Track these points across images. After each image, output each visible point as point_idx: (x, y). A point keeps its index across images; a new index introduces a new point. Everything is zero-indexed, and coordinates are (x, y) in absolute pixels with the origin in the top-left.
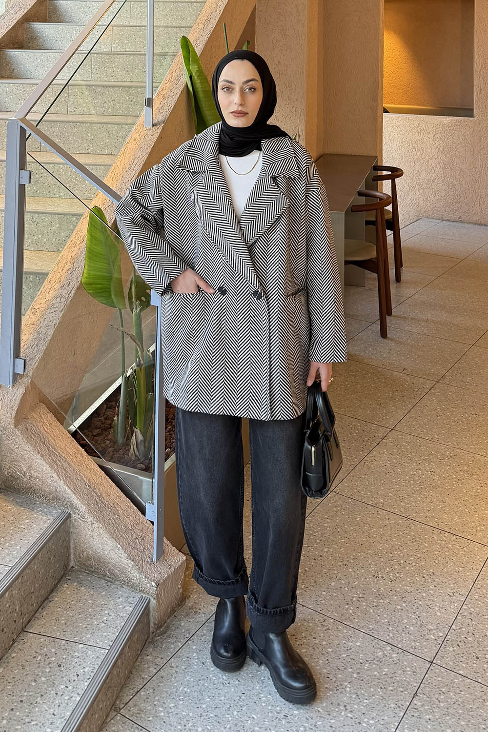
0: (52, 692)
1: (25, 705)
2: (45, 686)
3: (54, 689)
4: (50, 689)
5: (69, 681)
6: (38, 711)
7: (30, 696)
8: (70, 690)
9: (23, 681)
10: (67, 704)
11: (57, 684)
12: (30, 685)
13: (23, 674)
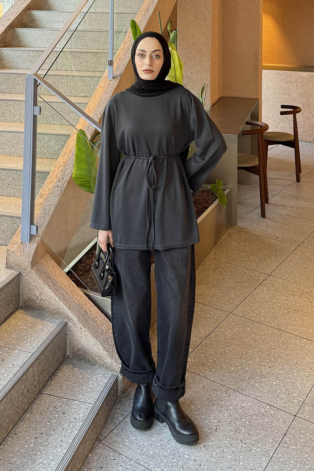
0: (60, 428)
1: (44, 435)
2: (56, 425)
3: (61, 426)
4: (59, 426)
5: (70, 422)
6: (52, 439)
7: (47, 430)
8: (71, 427)
9: (42, 422)
10: (70, 435)
11: (63, 424)
12: (46, 424)
13: (41, 418)
